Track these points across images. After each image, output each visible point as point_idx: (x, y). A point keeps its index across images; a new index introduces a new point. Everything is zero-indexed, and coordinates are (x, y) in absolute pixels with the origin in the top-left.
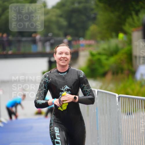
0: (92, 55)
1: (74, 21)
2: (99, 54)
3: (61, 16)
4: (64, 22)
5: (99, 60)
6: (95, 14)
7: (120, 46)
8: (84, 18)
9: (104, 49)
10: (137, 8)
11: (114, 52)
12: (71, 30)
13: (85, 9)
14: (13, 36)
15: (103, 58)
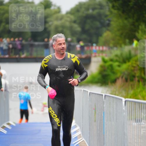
0: (104, 61)
1: (87, 27)
2: (111, 60)
3: (75, 22)
4: (77, 28)
5: (111, 66)
6: (109, 21)
7: (133, 53)
8: (98, 24)
9: (116, 56)
11: (126, 59)
12: (84, 36)
13: (100, 15)
14: (26, 40)
15: (115, 64)
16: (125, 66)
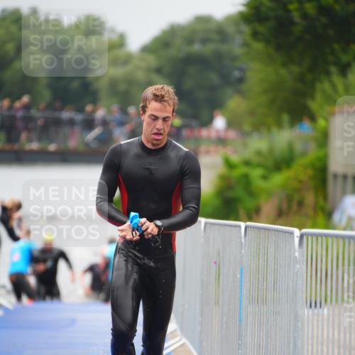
0: (229, 165)
1: (188, 84)
2: (247, 163)
3: (159, 71)
5: (246, 178)
6: (242, 70)
7: (298, 147)
8: (214, 78)
9: (259, 153)
10: (345, 58)
11: (282, 163)
13: (219, 56)
15: (256, 173)
16: (278, 179)
